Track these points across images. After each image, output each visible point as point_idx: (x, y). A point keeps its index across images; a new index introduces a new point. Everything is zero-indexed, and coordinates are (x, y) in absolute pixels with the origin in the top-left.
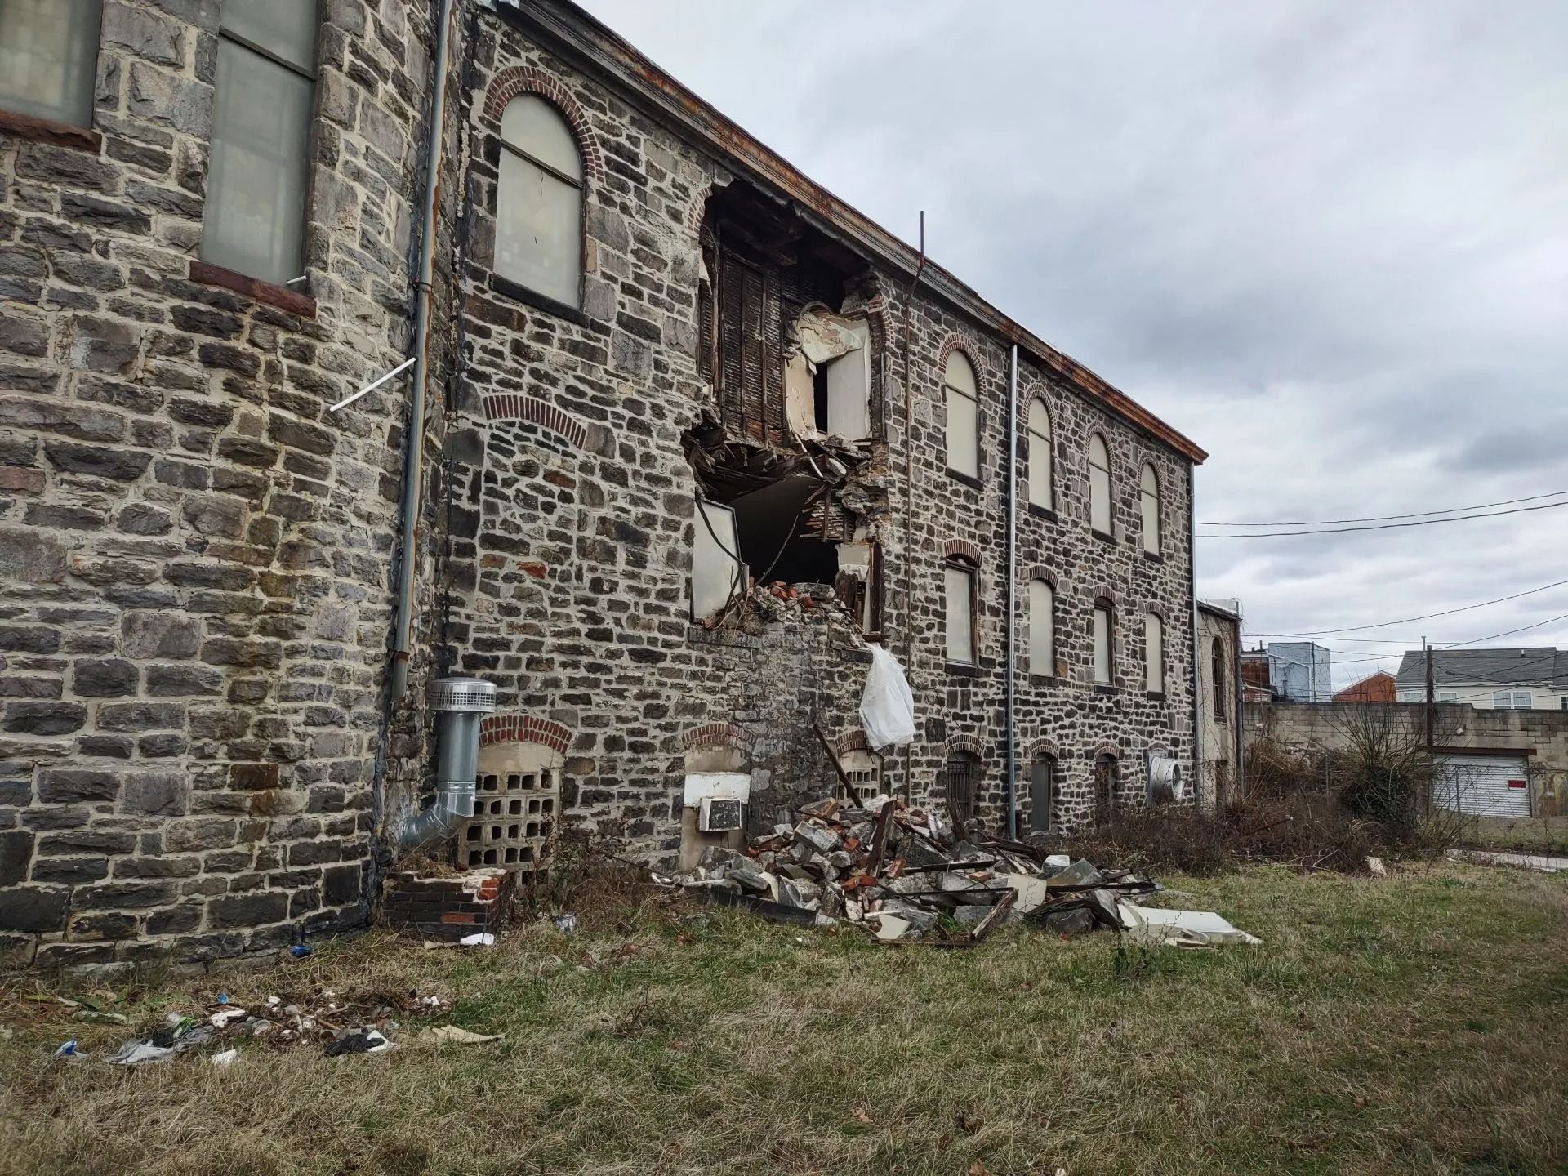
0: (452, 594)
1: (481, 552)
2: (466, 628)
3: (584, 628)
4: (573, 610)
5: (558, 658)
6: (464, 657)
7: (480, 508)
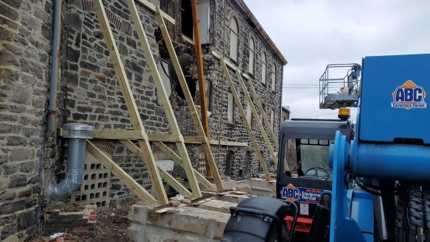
0: (68, 86)
1: (80, 69)
2: (73, 102)
3: (120, 105)
4: (116, 97)
5: (110, 116)
6: (73, 114)
7: (80, 49)
